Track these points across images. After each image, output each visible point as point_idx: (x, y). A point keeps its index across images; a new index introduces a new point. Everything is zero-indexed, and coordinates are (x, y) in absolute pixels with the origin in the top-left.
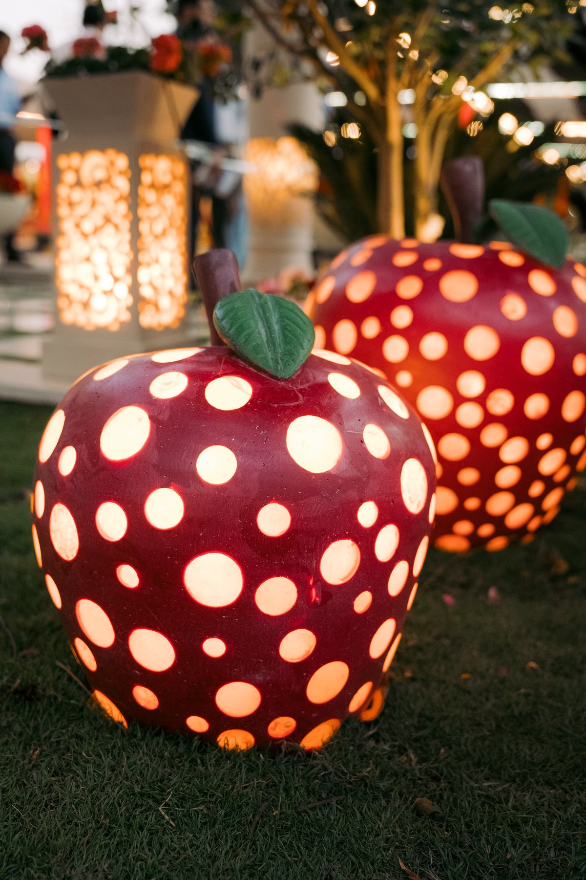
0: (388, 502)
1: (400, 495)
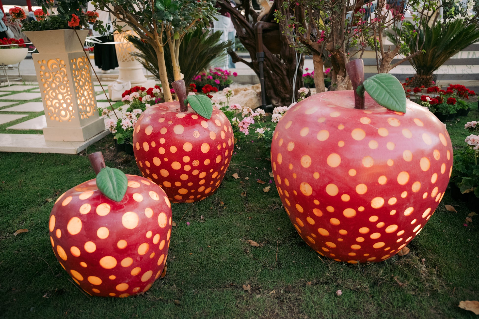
1: (158, 225)
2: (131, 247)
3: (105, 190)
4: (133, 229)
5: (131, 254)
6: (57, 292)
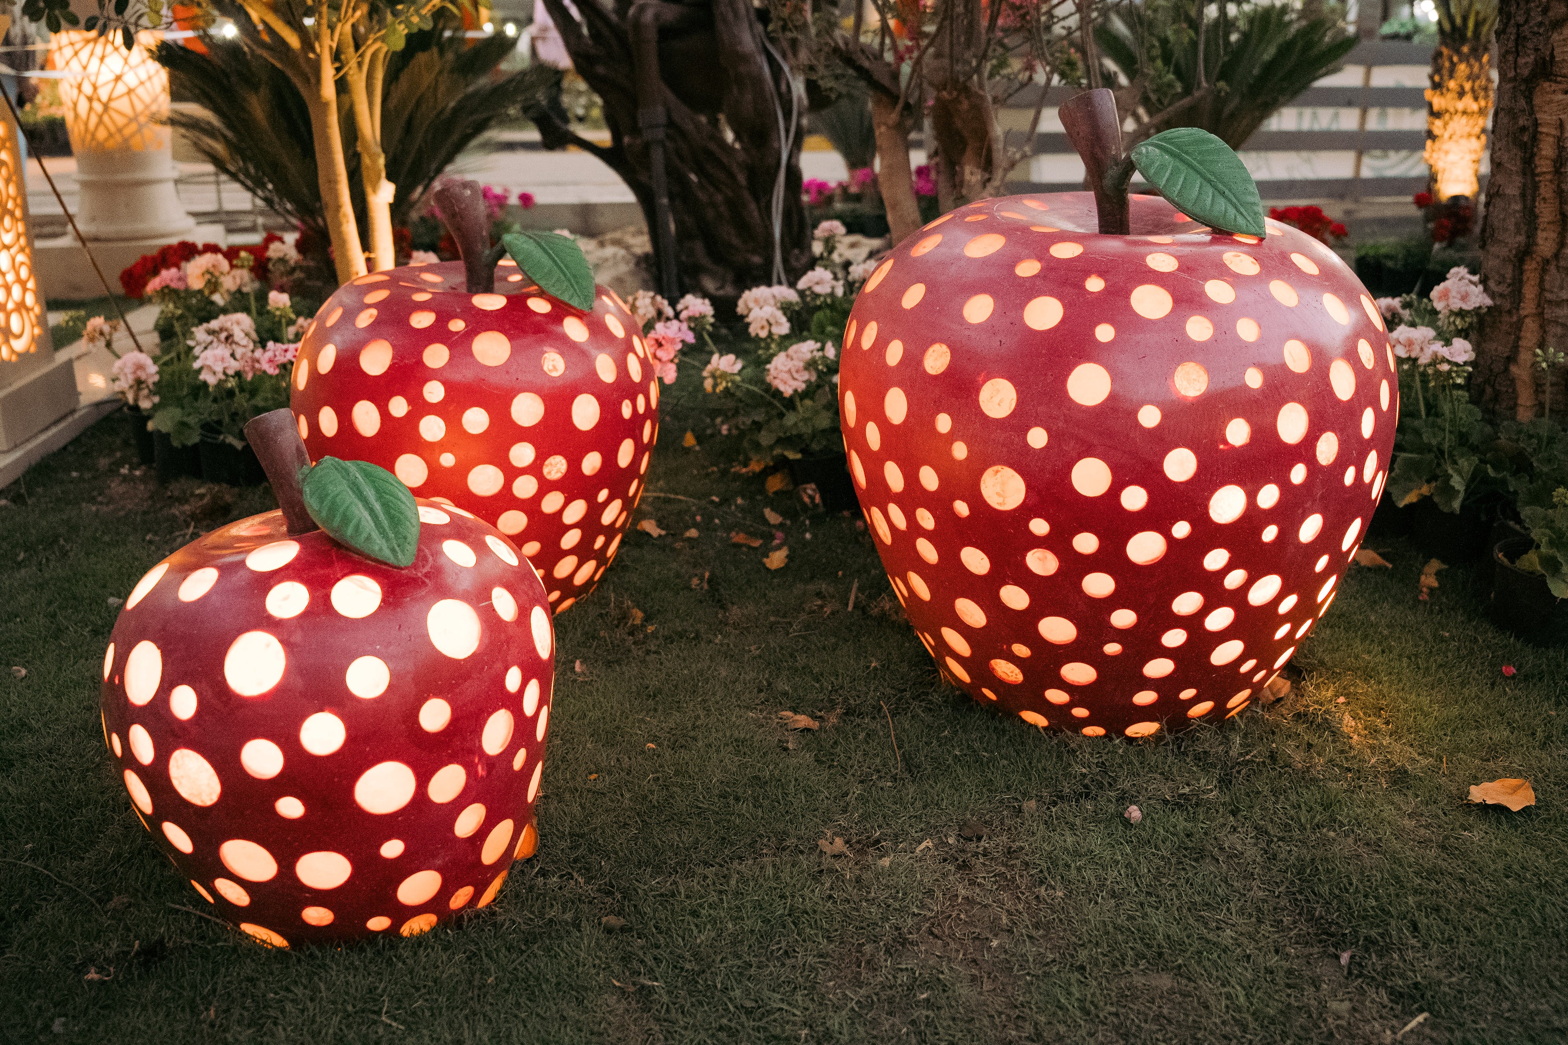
0: (527, 661)
1: (534, 649)
2: (464, 725)
3: (350, 532)
4: (465, 662)
5: (463, 750)
6: (138, 954)
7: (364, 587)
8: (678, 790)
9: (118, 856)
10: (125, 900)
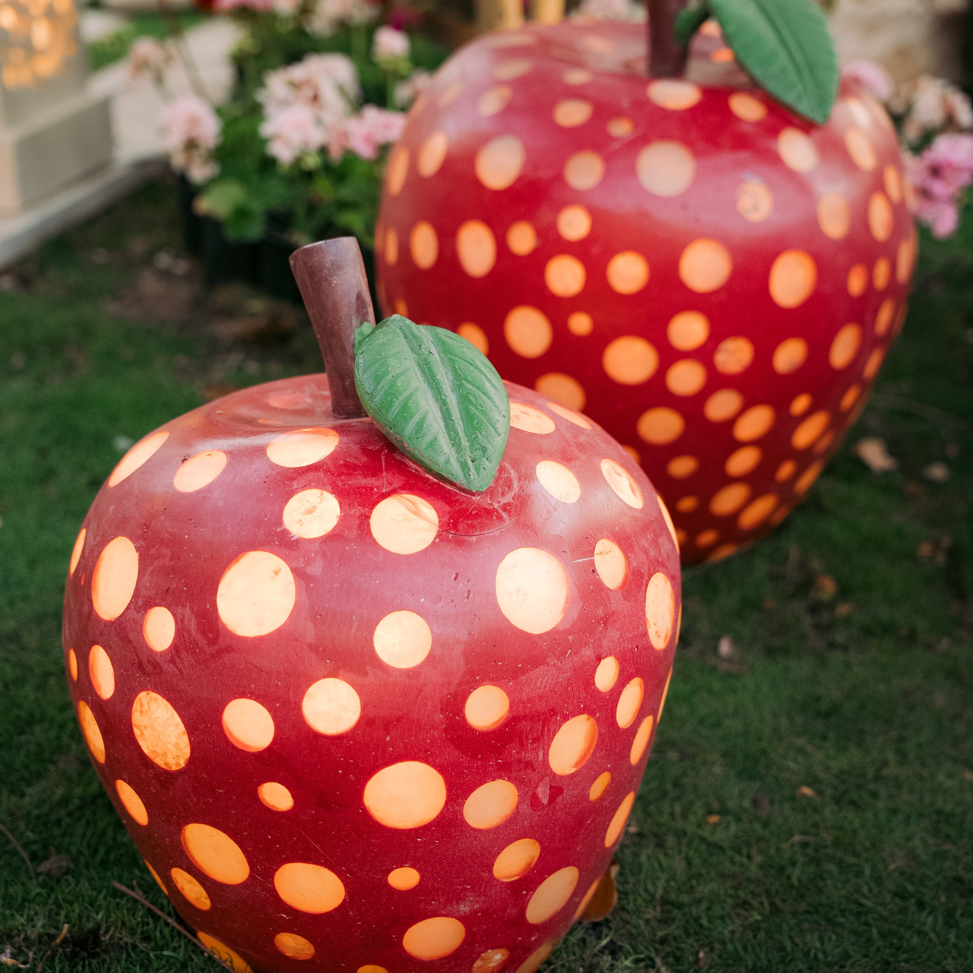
0: (632, 649)
1: (645, 634)
2: (525, 725)
3: (409, 429)
4: (540, 636)
5: (519, 761)
6: (65, 941)
7: (417, 513)
8: (834, 869)
9: (65, 801)
10: (64, 863)
